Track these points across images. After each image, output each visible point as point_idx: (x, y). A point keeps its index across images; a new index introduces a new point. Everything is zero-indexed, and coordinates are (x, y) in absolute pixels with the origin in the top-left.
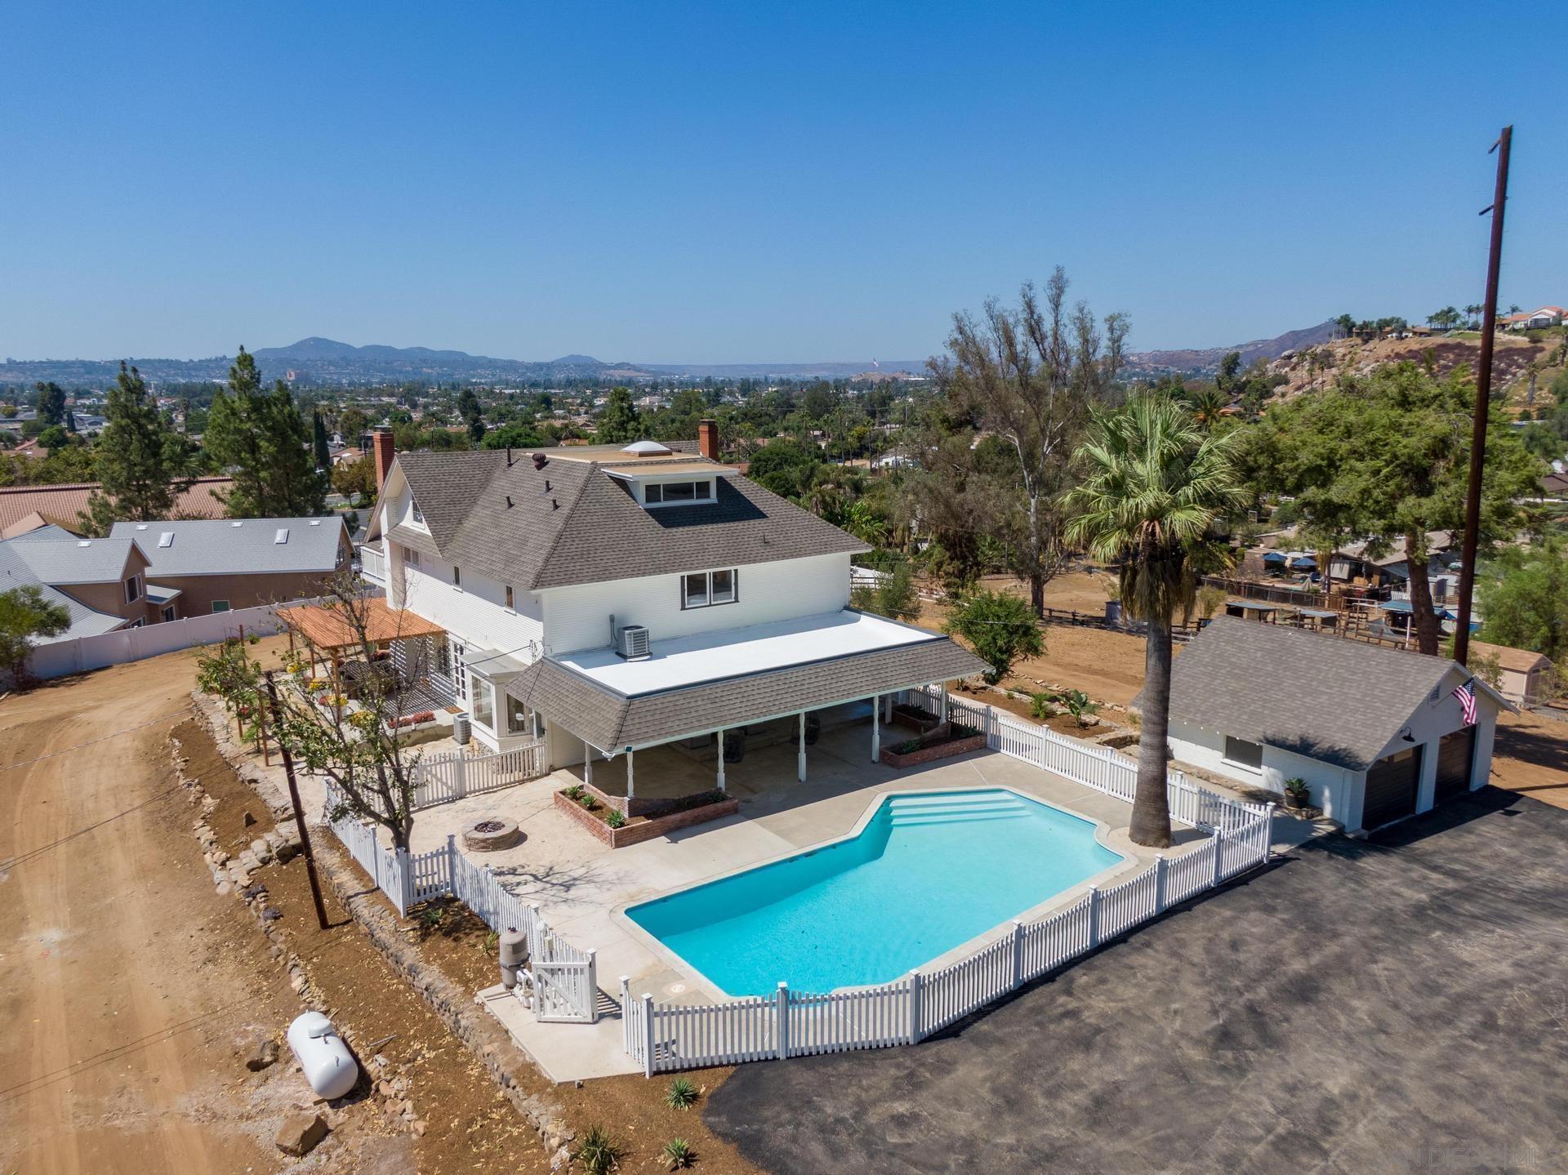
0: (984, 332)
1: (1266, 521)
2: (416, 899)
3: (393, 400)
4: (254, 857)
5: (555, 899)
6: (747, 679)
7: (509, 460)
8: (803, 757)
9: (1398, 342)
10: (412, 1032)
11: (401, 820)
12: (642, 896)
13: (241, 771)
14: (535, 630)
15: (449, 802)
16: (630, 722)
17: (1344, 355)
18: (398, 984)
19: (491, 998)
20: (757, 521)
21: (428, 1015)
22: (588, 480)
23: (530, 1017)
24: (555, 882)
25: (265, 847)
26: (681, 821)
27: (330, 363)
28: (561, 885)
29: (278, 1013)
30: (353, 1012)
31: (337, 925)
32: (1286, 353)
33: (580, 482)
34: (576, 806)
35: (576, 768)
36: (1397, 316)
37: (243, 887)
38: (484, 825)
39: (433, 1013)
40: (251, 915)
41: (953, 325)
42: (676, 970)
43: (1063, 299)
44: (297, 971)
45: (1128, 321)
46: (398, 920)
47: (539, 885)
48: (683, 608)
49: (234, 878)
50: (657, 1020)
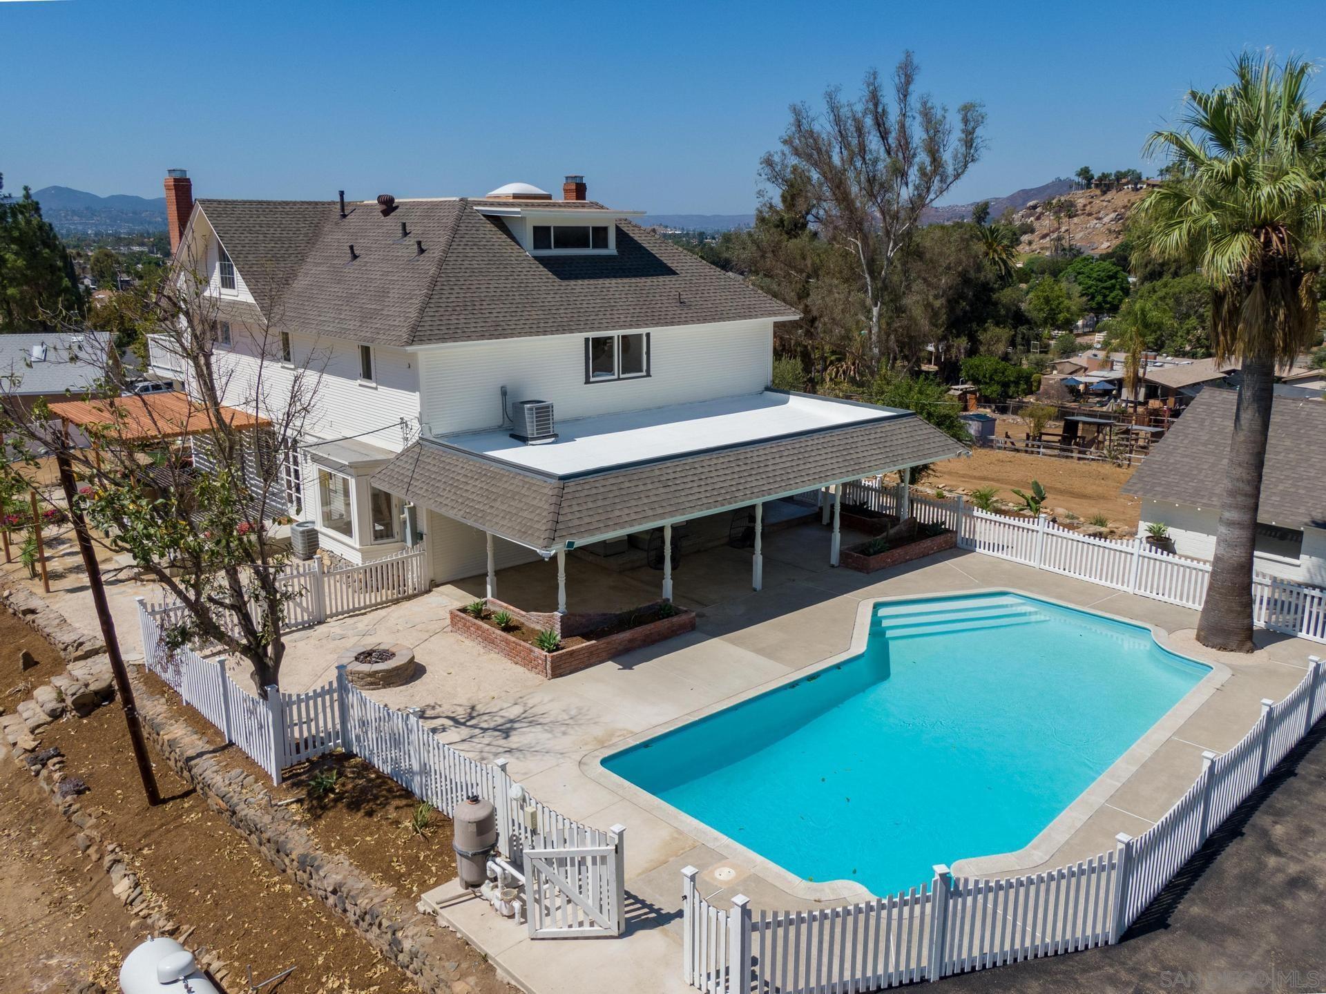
0: (823, 126)
1: (1046, 352)
2: (295, 758)
3: (145, 249)
4: (38, 710)
5: (494, 750)
6: (702, 457)
7: (343, 210)
8: (758, 559)
9: (1133, 193)
10: (321, 960)
11: (265, 647)
12: (614, 740)
13: (12, 599)
14: (408, 404)
15: (304, 628)
16: (567, 510)
17: (1085, 206)
18: (283, 882)
19: (447, 904)
20: (667, 278)
21: (341, 931)
22: (459, 219)
23: (517, 932)
24: (485, 725)
25: (54, 695)
26: (630, 641)
27: (74, 213)
28: (495, 729)
29: (95, 935)
30: (218, 931)
31: (173, 798)
32: (1031, 203)
33: (450, 222)
34: (486, 626)
35: (472, 582)
36: (1132, 168)
37: (26, 751)
38: (368, 654)
39: (348, 927)
40: (41, 790)
41: (791, 118)
42: (710, 845)
43: (912, 88)
44: (119, 870)
45: (981, 110)
46: (271, 789)
47: (465, 732)
48: (587, 382)
49: (11, 739)
50: (756, 936)
